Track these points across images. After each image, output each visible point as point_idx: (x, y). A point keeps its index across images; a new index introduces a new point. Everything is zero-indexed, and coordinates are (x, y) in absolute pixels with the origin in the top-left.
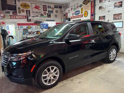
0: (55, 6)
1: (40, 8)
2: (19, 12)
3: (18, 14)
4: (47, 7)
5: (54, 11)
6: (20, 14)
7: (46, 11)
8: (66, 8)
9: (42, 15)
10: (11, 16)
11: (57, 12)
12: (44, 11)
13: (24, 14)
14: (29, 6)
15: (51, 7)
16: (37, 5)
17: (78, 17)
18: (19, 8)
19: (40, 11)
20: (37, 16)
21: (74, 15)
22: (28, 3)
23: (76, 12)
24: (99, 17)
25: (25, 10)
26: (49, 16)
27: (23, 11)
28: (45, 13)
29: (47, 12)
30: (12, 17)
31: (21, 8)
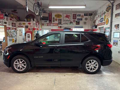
0: (85, 14)
1: (70, 17)
3: (53, 22)
4: (77, 15)
5: (84, 19)
6: (54, 23)
7: (76, 19)
8: (96, 15)
9: (71, 23)
10: (47, 24)
11: (86, 19)
13: (57, 22)
14: (61, 16)
15: (80, 15)
17: (102, 25)
18: (54, 18)
19: (70, 19)
20: (67, 24)
21: (100, 23)
22: (60, 14)
23: (101, 19)
24: (115, 25)
25: (58, 19)
26: (78, 23)
27: (56, 20)
28: (74, 21)
31: (55, 18)
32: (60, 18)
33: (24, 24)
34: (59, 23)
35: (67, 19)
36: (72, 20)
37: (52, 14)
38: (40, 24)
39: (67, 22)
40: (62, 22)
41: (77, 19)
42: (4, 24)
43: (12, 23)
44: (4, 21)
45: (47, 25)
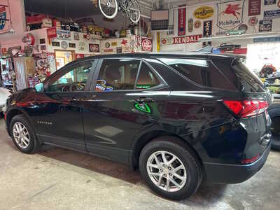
1: (240, 11)
2: (189, 29)
4: (262, 1)
6: (190, 34)
7: (259, 13)
10: (174, 39)
12: (249, 15)
13: (200, 31)
14: (212, 11)
16: (232, 4)
18: (191, 21)
19: (240, 17)
22: (209, 6)
25: (202, 21)
28: (253, 21)
29: (260, 17)
30: (176, 40)
31: (195, 20)
32: (208, 17)
33: (114, 44)
34: (205, 32)
35: (230, 17)
36: (246, 19)
37: (185, 9)
38: (155, 42)
39: (229, 27)
40: (215, 30)
41: (262, 13)
42: (69, 48)
43: (90, 45)
44: (68, 42)
45: (174, 43)
